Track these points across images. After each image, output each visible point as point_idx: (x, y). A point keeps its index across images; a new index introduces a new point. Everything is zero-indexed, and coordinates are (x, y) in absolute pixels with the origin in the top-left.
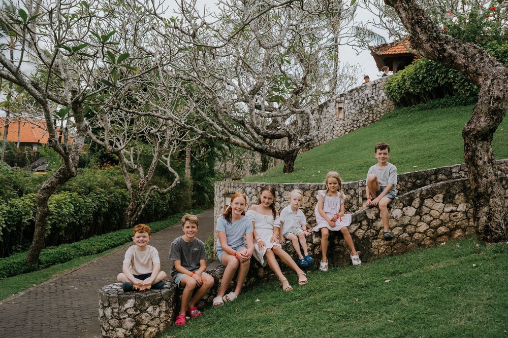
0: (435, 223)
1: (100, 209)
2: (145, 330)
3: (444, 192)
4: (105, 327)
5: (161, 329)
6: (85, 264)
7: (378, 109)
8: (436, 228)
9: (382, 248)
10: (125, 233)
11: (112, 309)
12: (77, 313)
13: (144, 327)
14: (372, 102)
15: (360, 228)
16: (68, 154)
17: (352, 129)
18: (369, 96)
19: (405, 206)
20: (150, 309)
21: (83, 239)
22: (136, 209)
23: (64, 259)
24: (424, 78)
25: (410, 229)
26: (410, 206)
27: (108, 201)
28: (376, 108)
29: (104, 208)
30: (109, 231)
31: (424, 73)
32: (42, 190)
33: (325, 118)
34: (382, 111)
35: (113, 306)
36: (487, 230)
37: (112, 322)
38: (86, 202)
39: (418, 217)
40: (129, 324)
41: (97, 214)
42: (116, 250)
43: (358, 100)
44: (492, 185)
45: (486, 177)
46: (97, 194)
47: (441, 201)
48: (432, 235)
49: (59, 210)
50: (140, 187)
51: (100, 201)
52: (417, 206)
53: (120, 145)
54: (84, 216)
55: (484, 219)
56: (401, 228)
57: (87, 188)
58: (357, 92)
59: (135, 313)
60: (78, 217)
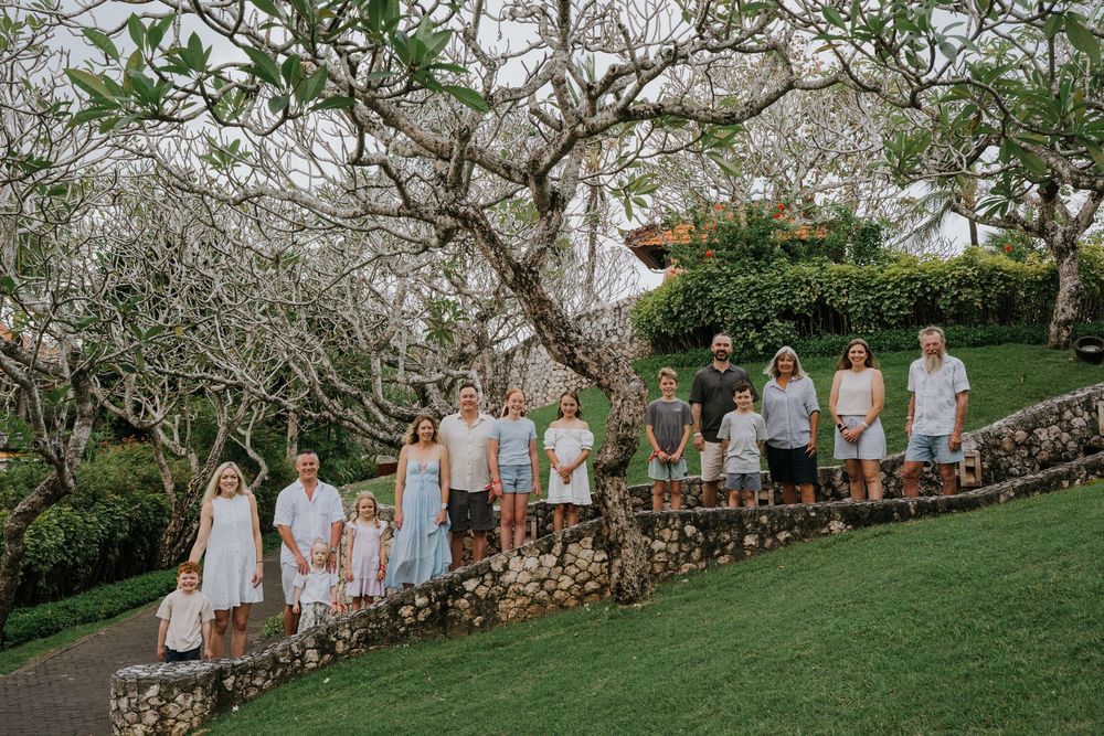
0: (581, 577)
1: (113, 535)
2: (172, 726)
3: (594, 535)
4: (119, 724)
5: (195, 725)
6: (86, 638)
7: (624, 352)
8: (583, 583)
9: (512, 612)
10: (157, 577)
11: (129, 699)
12: (75, 714)
13: (171, 722)
14: (614, 339)
15: (482, 583)
16: (62, 460)
17: (579, 385)
18: (610, 327)
19: (542, 553)
20: (180, 698)
21: (78, 592)
22: (181, 533)
23: (47, 630)
24: (680, 312)
25: (549, 585)
26: (550, 553)
27: (130, 519)
28: (620, 350)
29: (121, 531)
30: (129, 575)
31: (680, 305)
32: (15, 516)
33: (533, 364)
34: (631, 356)
35: (131, 694)
36: (619, 589)
37: (128, 716)
38: (86, 522)
39: (560, 569)
40: (151, 718)
41: (106, 544)
42: (140, 611)
43: (590, 334)
44: (624, 532)
45: (617, 522)
46: (108, 506)
47: (590, 547)
48: (578, 594)
49: (38, 541)
50: (189, 490)
51: (113, 519)
52: (558, 553)
53: (155, 409)
54: (84, 549)
55: (616, 574)
56: (537, 584)
57: (88, 494)
58: (589, 319)
59: (159, 703)
60: (71, 552)
